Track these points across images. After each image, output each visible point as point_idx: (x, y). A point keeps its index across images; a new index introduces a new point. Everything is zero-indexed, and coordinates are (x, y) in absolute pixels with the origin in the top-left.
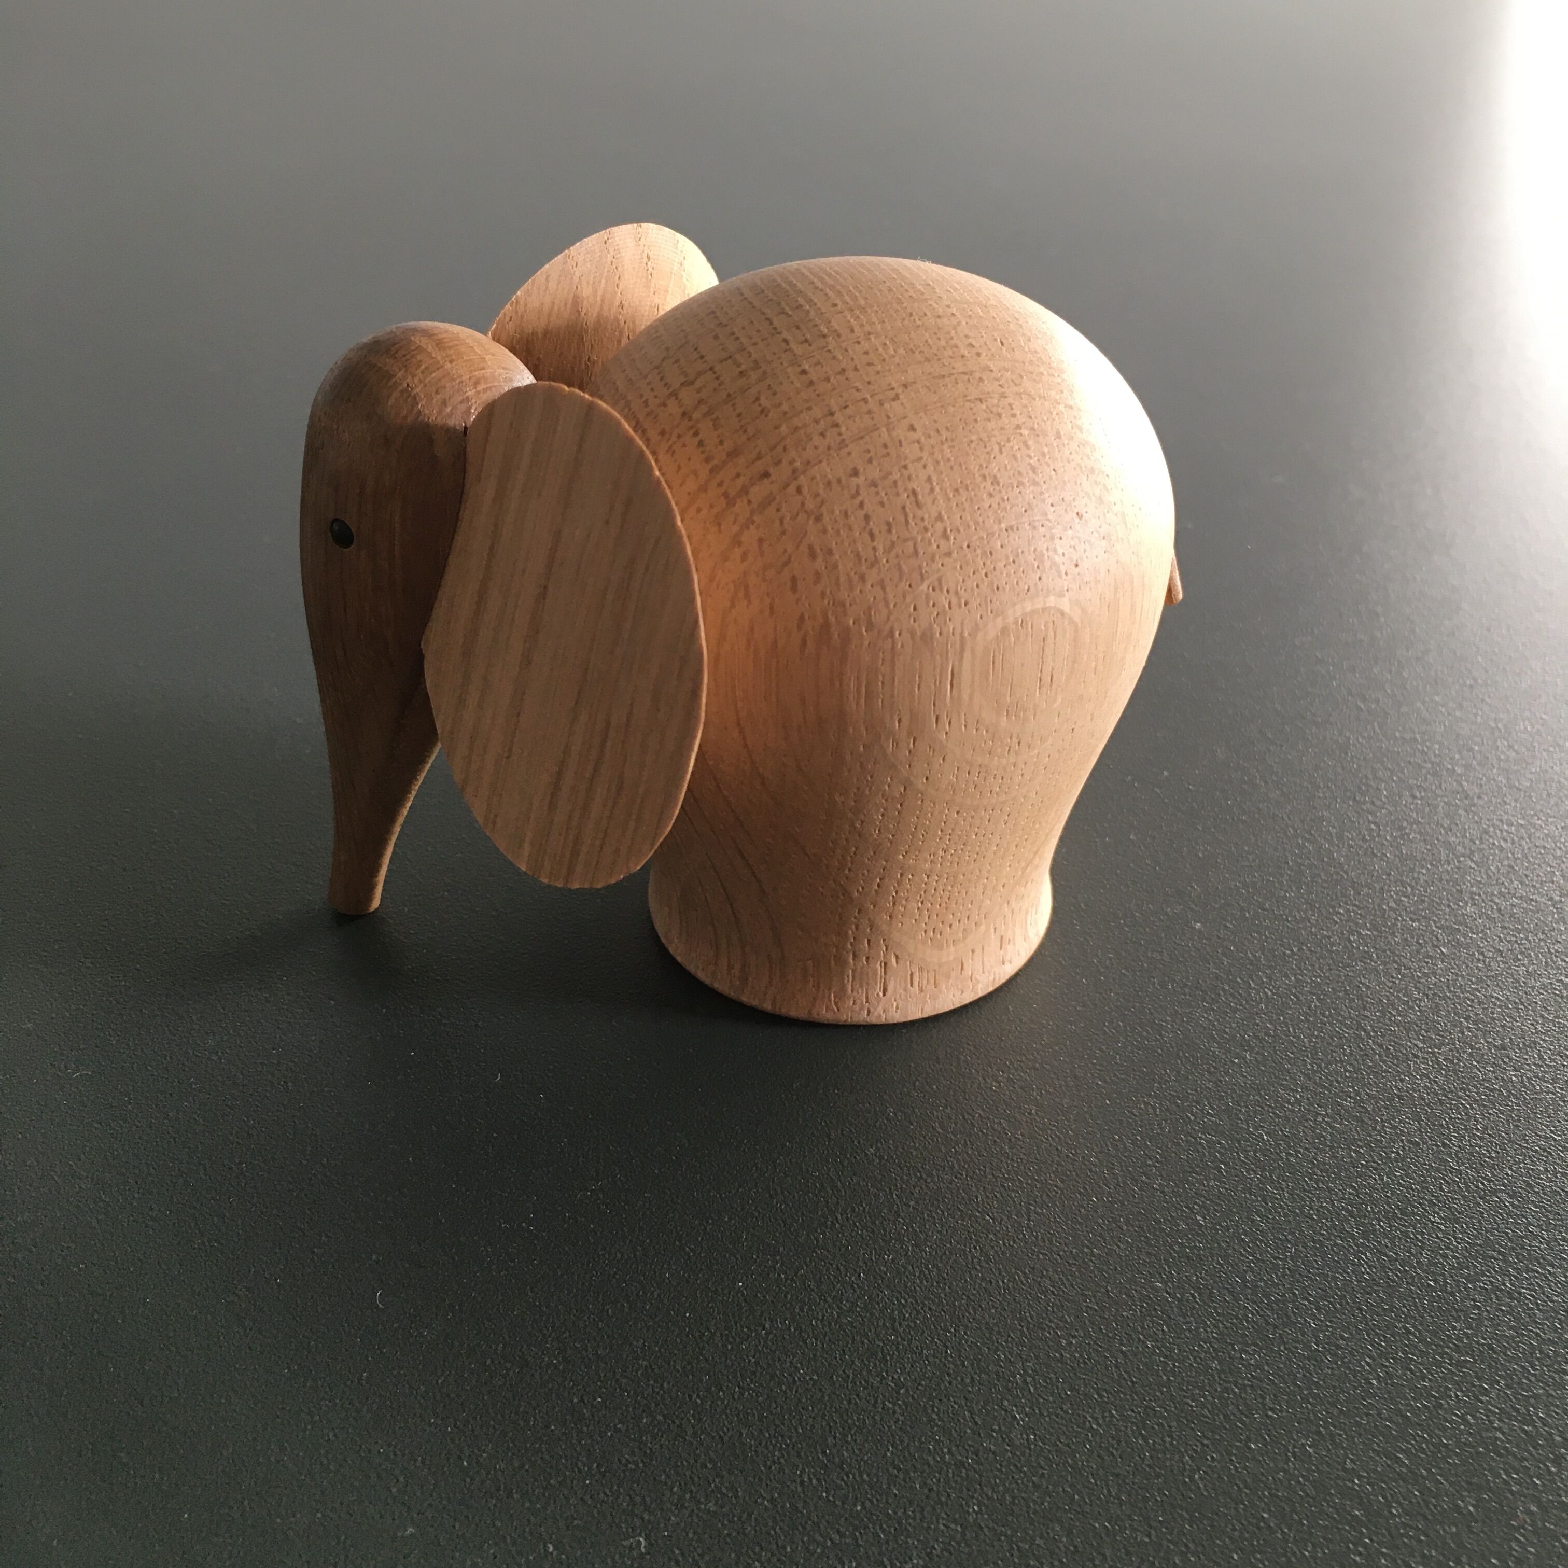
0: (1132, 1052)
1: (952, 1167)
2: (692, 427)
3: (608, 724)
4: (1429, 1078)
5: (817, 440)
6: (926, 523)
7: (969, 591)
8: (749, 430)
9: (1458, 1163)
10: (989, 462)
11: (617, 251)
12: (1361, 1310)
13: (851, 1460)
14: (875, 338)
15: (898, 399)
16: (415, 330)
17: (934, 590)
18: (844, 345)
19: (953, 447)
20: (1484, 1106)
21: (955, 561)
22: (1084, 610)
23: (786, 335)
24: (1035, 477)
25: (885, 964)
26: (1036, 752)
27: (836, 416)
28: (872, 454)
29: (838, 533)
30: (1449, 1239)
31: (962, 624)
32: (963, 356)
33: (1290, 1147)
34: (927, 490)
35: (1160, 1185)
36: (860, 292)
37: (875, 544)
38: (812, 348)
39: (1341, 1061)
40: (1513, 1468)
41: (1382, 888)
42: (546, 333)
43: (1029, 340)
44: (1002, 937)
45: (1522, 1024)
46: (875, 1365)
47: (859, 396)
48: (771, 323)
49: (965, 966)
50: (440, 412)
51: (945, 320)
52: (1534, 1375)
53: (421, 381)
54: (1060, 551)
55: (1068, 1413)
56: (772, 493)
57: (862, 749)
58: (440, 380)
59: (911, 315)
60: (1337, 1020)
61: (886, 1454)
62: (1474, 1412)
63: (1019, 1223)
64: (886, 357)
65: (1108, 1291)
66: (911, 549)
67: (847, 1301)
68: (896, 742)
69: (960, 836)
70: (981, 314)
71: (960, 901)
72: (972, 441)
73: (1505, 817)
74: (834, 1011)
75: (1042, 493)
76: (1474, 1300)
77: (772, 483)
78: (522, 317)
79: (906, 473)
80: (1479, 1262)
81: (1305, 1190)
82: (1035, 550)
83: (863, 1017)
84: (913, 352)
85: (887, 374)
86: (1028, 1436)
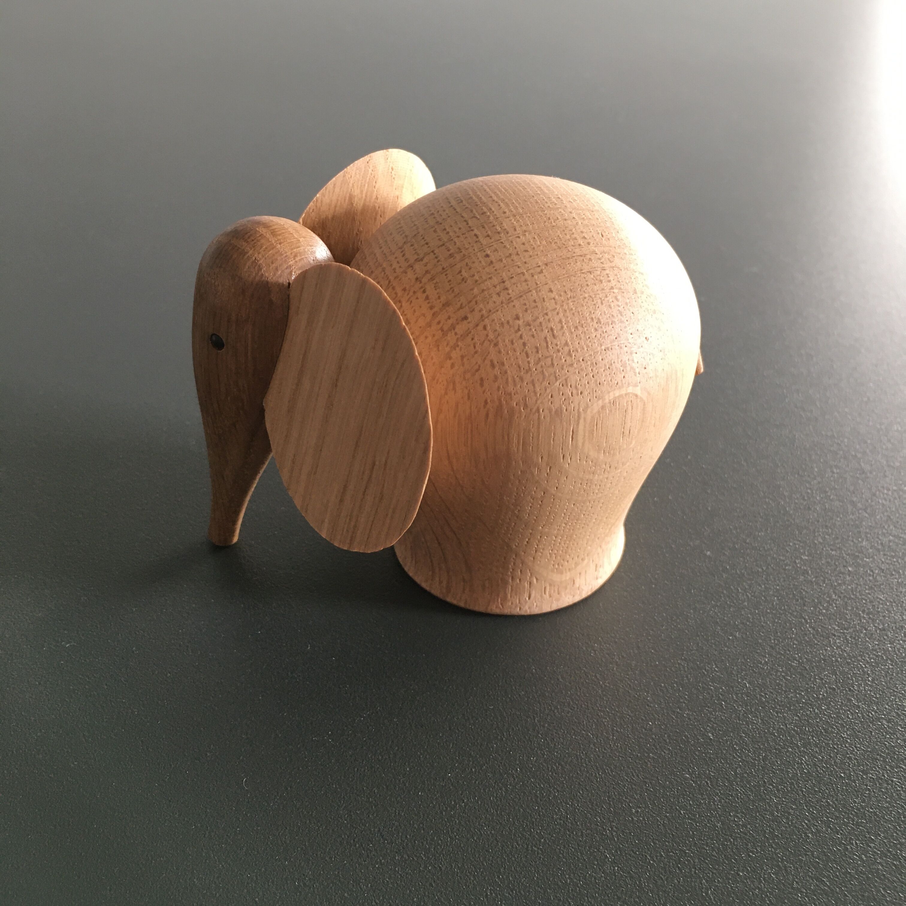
0: (671, 632)
1: (569, 704)
2: (422, 287)
3: (374, 464)
4: (841, 648)
5: (495, 297)
6: (559, 347)
7: (583, 385)
8: (455, 290)
9: (857, 701)
10: (595, 310)
11: (374, 167)
12: (802, 791)
13: (514, 882)
14: (529, 234)
15: (542, 272)
16: (259, 223)
17: (563, 385)
18: (510, 238)
19: (574, 301)
20: (873, 666)
21: (575, 369)
22: (649, 393)
23: (476, 231)
24: (621, 317)
25: (530, 583)
26: (620, 470)
27: (506, 283)
28: (528, 306)
29: (508, 354)
30: (852, 748)
31: (579, 404)
32: (580, 245)
33: (762, 691)
34: (559, 328)
35: (687, 714)
36: (519, 203)
37: (529, 359)
38: (492, 240)
39: (791, 638)
40: (889, 887)
41: (814, 530)
42: (333, 217)
43: (618, 232)
44: (596, 565)
45: (895, 615)
46: (527, 824)
47: (519, 271)
48: (468, 224)
49: (575, 582)
50: (274, 275)
51: (569, 222)
52: (900, 831)
53: (263, 256)
54: (636, 361)
55: (636, 854)
56: (469, 329)
57: (520, 473)
58: (274, 255)
59: (549, 218)
60: (789, 612)
61: (534, 878)
62: (865, 852)
63: (608, 738)
64: (535, 246)
65: (658, 780)
66: (550, 363)
67: (510, 785)
68: (539, 470)
69: (574, 516)
70: (590, 217)
71: (574, 548)
72: (585, 298)
73: (885, 485)
74: (500, 608)
75: (625, 327)
76: (867, 785)
77: (469, 323)
78: (320, 209)
79: (546, 317)
80: (870, 762)
81: (771, 718)
82: (621, 361)
83: (517, 611)
84: (551, 243)
85: (536, 257)
86: (614, 868)
